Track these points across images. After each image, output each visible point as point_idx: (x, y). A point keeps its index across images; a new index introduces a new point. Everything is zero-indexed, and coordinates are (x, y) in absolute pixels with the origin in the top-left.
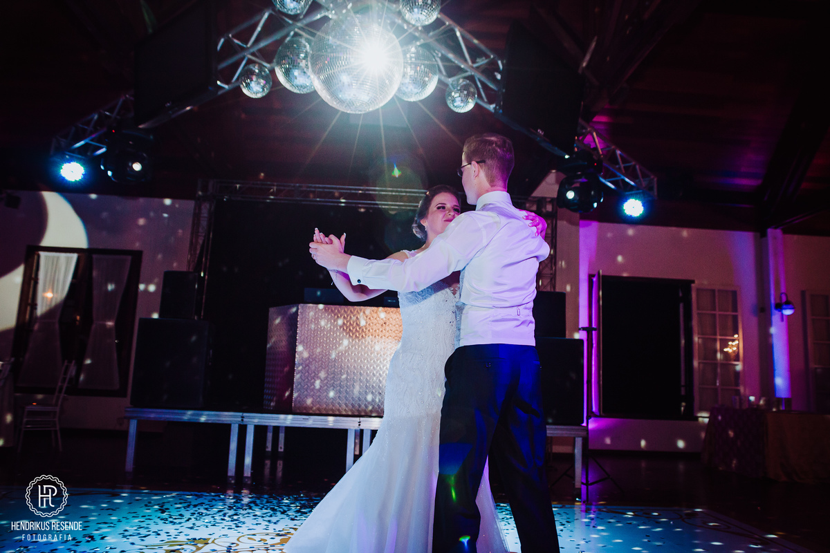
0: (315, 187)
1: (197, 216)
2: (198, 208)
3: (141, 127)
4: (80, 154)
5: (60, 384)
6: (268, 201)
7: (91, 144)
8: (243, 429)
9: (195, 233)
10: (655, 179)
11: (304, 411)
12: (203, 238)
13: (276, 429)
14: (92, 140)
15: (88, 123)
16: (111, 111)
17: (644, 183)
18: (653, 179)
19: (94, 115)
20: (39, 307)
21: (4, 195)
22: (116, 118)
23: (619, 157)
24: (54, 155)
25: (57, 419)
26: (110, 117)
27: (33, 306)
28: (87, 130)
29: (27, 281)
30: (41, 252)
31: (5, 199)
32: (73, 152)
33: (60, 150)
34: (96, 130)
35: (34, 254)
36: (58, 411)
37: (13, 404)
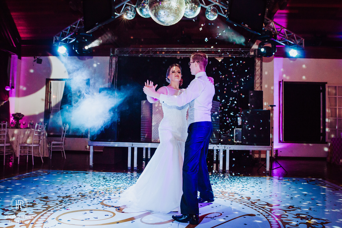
0: (158, 49)
1: (111, 64)
2: (111, 60)
3: (87, 32)
4: (64, 42)
5: (63, 133)
6: (140, 56)
7: (68, 39)
8: (133, 149)
9: (110, 71)
10: (303, 40)
11: (157, 142)
12: (114, 73)
13: (147, 149)
14: (68, 37)
15: (67, 30)
16: (75, 25)
17: (298, 42)
18: (302, 40)
19: (69, 27)
20: (52, 103)
21: (36, 59)
22: (77, 28)
23: (285, 32)
24: (55, 44)
25: (63, 147)
26: (75, 28)
27: (50, 103)
28: (66, 33)
29: (47, 92)
30: (52, 81)
31: (37, 60)
32: (62, 42)
33: (57, 41)
34: (70, 33)
35: (49, 82)
36: (63, 143)
37: (47, 140)
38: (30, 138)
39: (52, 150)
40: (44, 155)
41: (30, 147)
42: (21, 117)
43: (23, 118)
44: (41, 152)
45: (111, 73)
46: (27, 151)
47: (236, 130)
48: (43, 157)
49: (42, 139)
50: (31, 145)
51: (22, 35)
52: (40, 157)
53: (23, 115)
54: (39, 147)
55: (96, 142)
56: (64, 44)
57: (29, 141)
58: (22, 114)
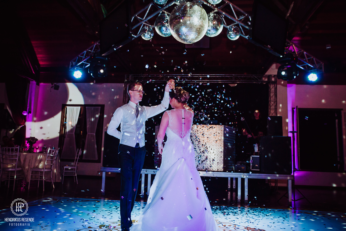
1: (125, 90)
2: (125, 86)
3: (103, 55)
4: (80, 67)
5: (76, 158)
6: (153, 82)
8: (146, 176)
14: (84, 62)
15: (83, 55)
16: (91, 49)
17: (318, 66)
18: (322, 64)
19: (85, 52)
20: (67, 128)
21: (53, 85)
22: (93, 52)
23: (305, 55)
24: (71, 69)
25: (76, 172)
26: (91, 52)
27: (65, 128)
28: (82, 58)
29: (62, 118)
30: (67, 107)
31: (54, 87)
32: (78, 66)
33: (73, 66)
34: (86, 58)
35: (65, 107)
36: (76, 168)
37: (60, 165)
38: (42, 163)
39: (64, 175)
40: (55, 180)
41: (42, 172)
42: (35, 141)
43: (37, 142)
44: (53, 177)
45: (125, 99)
46: (39, 176)
47: (252, 157)
48: (54, 182)
49: (55, 164)
50: (42, 170)
51: (41, 63)
52: (51, 182)
53: (37, 140)
54: (50, 171)
55: (109, 168)
56: (80, 69)
57: (41, 166)
58: (36, 138)
